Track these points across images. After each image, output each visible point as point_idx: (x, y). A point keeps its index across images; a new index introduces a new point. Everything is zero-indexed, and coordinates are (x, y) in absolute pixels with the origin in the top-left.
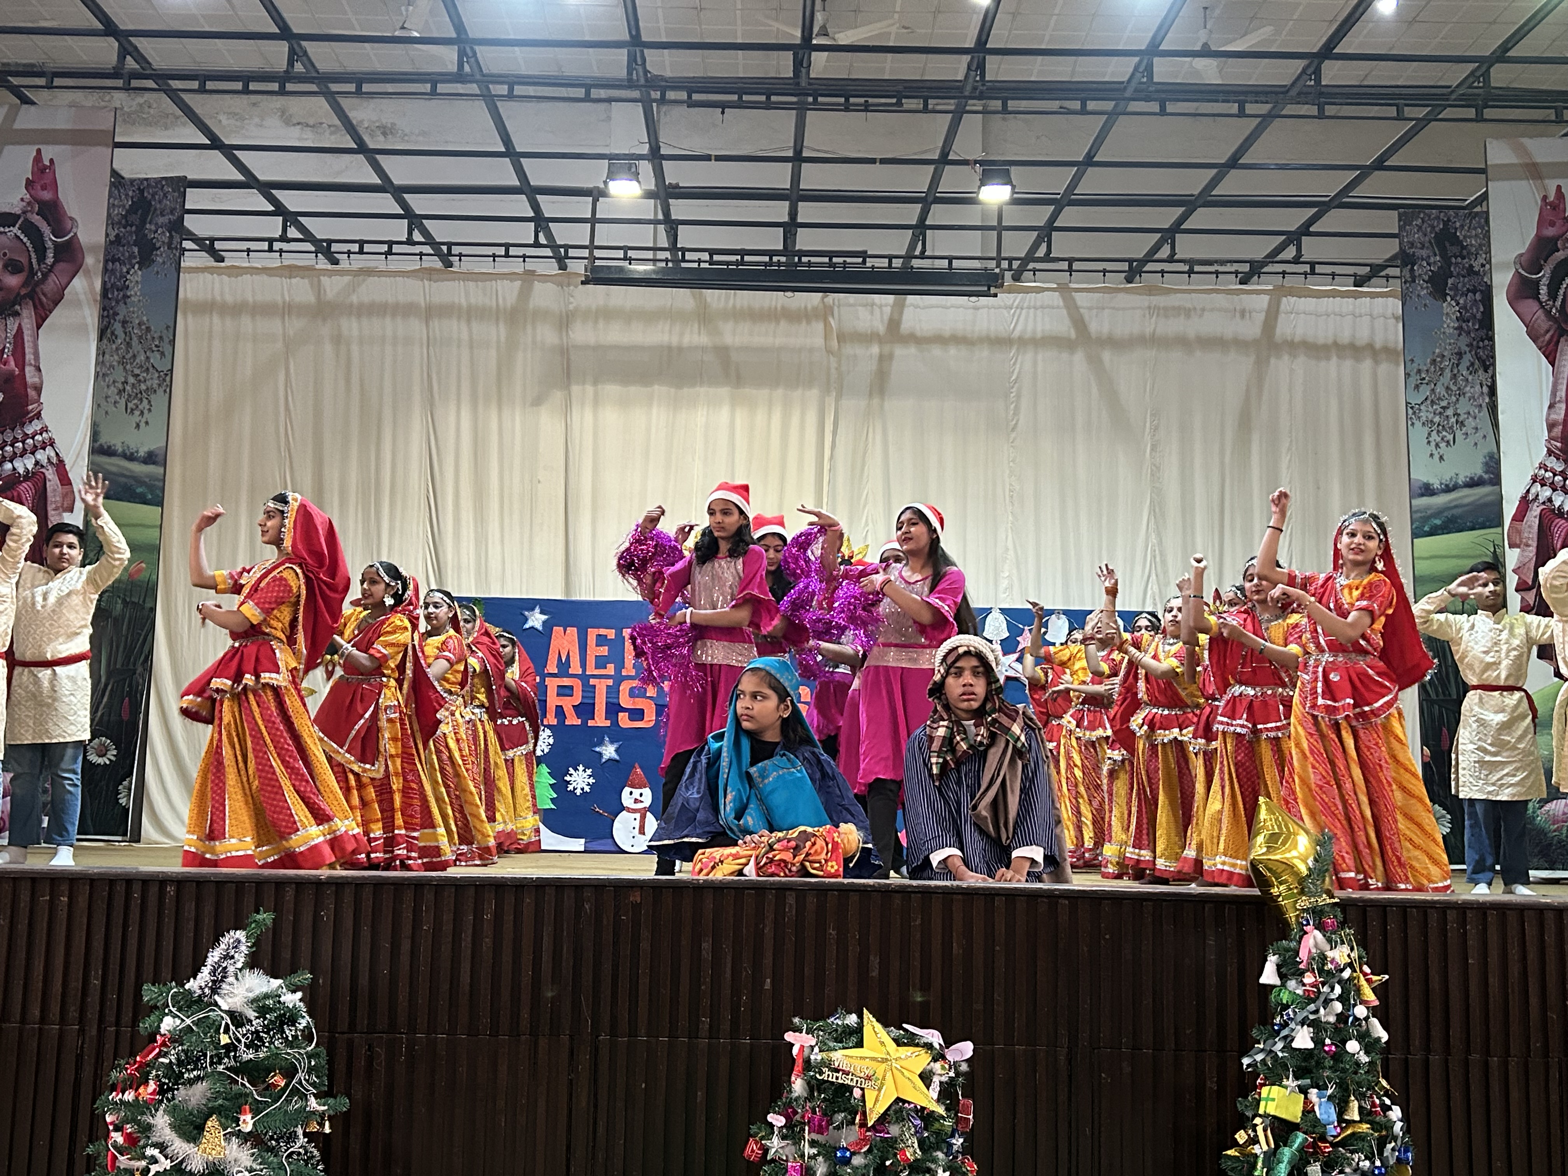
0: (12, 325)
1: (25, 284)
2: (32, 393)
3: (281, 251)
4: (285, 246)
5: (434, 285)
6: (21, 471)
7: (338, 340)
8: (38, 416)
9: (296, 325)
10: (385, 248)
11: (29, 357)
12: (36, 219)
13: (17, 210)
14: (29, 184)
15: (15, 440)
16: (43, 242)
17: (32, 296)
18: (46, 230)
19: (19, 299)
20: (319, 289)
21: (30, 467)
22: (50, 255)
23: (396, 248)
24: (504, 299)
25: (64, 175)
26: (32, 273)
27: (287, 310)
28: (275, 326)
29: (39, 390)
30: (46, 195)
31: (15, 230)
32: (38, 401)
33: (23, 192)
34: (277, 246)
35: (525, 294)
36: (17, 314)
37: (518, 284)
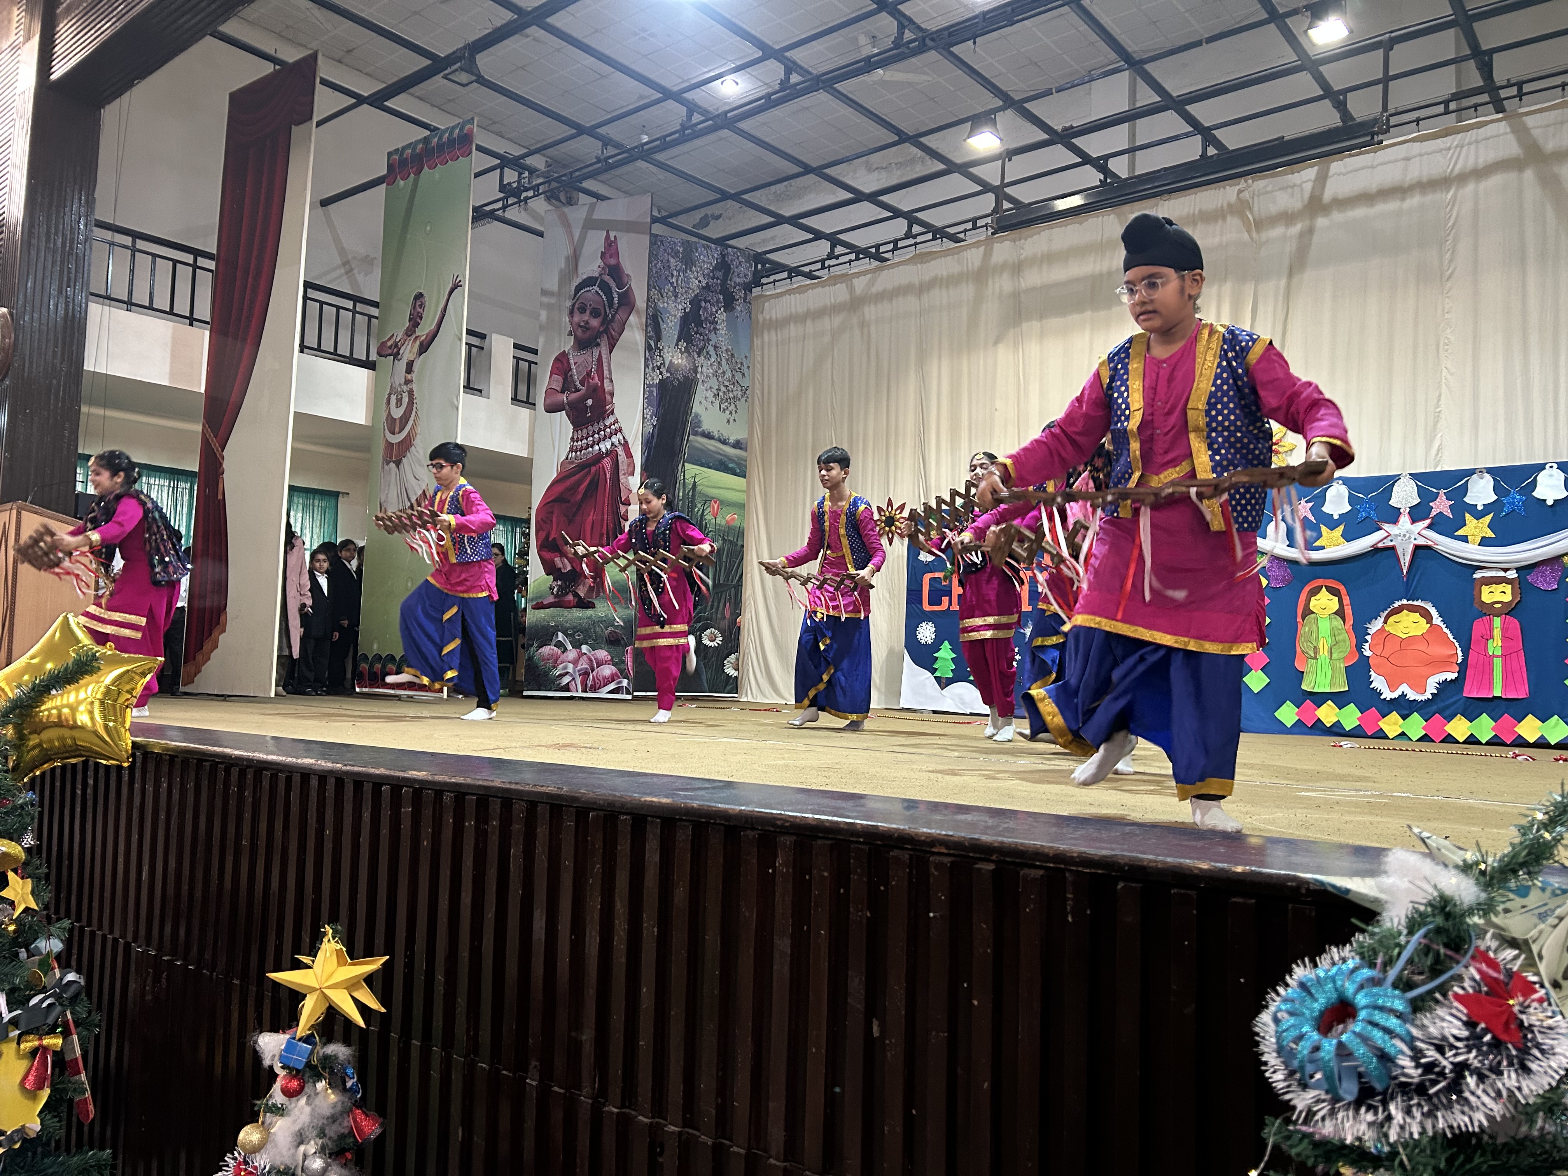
0: (596, 353)
1: (602, 324)
2: (608, 397)
3: (829, 267)
4: (833, 262)
5: (925, 266)
6: (604, 450)
7: (863, 325)
8: (612, 413)
9: (837, 320)
10: (891, 246)
11: (606, 373)
12: (607, 278)
13: (596, 275)
14: (603, 255)
15: (600, 430)
16: (611, 294)
17: (606, 331)
18: (613, 285)
19: (599, 334)
20: (851, 289)
21: (609, 447)
22: (616, 300)
23: (900, 244)
24: (973, 263)
25: (622, 246)
26: (606, 316)
27: (834, 309)
28: (826, 324)
29: (612, 394)
30: (613, 262)
31: (595, 288)
32: (612, 402)
33: (599, 262)
34: (827, 263)
35: (987, 255)
36: (598, 345)
37: (982, 249)
